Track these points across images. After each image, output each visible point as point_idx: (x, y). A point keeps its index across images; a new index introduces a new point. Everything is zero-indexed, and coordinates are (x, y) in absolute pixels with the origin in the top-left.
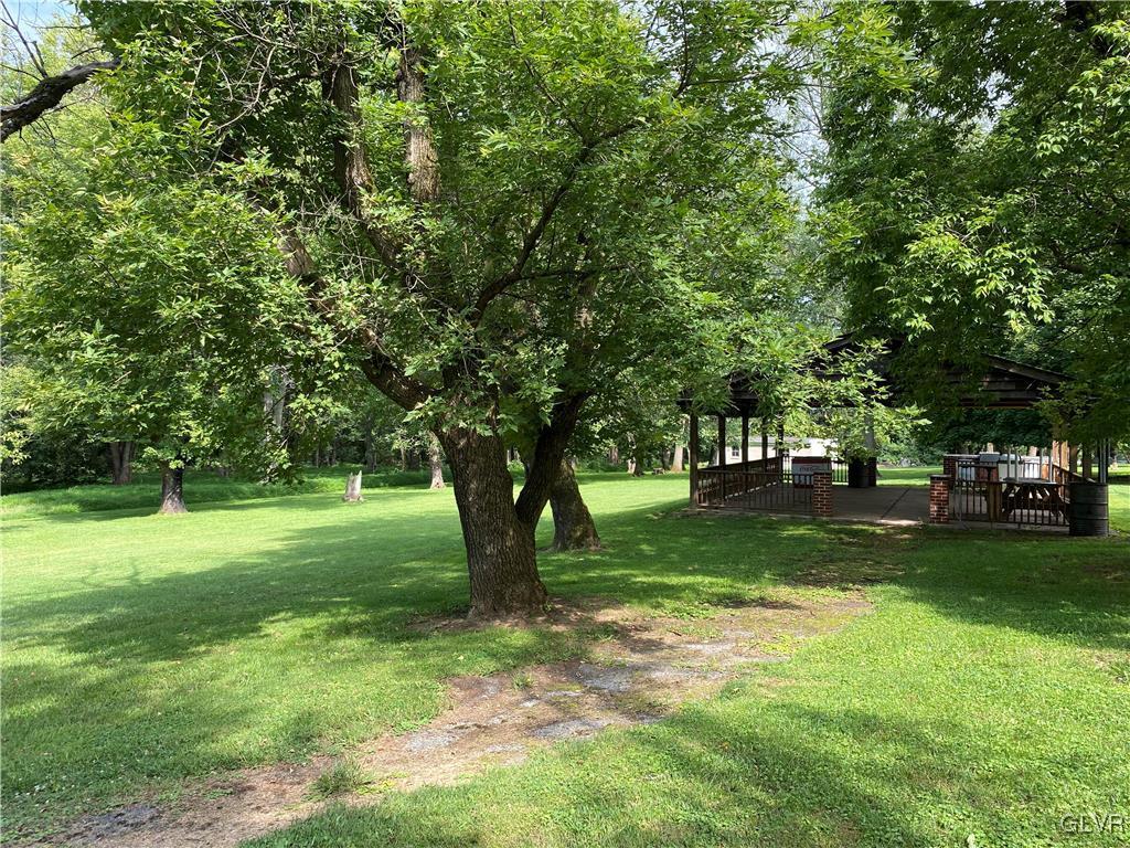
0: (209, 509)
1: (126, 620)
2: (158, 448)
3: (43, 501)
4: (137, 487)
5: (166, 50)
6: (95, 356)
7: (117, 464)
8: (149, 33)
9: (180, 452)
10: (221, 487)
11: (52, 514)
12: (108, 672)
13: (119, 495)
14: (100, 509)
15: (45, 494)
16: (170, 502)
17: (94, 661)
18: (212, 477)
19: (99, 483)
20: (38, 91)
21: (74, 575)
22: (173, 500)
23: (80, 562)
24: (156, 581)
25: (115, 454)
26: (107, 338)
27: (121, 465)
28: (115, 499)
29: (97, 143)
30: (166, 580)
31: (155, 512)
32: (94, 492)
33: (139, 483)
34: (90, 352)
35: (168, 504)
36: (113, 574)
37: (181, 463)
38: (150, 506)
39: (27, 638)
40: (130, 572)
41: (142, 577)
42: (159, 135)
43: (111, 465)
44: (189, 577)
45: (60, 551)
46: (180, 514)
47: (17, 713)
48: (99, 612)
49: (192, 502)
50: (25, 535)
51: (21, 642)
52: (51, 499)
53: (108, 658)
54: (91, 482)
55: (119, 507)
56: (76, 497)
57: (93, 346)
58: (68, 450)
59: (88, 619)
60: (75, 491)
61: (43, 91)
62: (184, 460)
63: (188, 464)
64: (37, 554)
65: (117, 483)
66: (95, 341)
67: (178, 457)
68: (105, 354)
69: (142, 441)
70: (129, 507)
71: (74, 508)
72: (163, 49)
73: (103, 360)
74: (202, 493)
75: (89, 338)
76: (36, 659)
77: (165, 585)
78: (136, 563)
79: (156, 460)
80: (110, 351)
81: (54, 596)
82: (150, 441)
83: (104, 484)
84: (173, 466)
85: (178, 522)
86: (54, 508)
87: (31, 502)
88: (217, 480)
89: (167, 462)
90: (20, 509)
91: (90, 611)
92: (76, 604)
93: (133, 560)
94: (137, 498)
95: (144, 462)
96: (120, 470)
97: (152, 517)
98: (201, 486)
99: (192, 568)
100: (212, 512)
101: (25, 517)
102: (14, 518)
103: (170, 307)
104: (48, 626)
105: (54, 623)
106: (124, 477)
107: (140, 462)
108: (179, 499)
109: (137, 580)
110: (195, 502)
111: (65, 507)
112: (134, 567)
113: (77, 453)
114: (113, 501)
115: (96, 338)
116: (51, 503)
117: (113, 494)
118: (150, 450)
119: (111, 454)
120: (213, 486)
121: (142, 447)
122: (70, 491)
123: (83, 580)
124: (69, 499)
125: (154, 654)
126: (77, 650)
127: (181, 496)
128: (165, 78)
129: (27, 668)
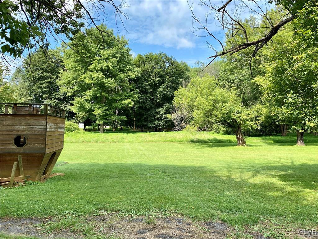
0: (312, 145)
1: (294, 175)
2: (296, 126)
3: (264, 139)
4: (289, 137)
5: (313, 7)
6: (292, 100)
7: (282, 130)
8: (307, 4)
9: (303, 127)
10: (315, 139)
11: (267, 143)
12: (294, 189)
13: (284, 139)
14: (279, 143)
15: (264, 138)
16: (300, 142)
17: (288, 185)
18: (311, 135)
19: (278, 135)
20: (271, 31)
21: (275, 160)
22: (301, 142)
23: (276, 156)
24: (300, 165)
25: (282, 127)
26: (295, 95)
27: (284, 130)
28: (283, 140)
29: (292, 40)
30: (303, 165)
31: (295, 145)
32: (277, 138)
33: (289, 136)
34: (290, 99)
35: (299, 142)
36: (286, 162)
37: (303, 131)
38: (294, 143)
39: (268, 175)
40: (291, 161)
41: (295, 163)
42: (311, 33)
43: (281, 131)
44: (309, 165)
45: (270, 153)
46: (303, 146)
47: (272, 194)
48: (285, 171)
49: (306, 143)
50: (261, 148)
51: (267, 176)
52: (266, 139)
53: (292, 185)
54: (275, 135)
55: (284, 142)
56: (272, 139)
57: (291, 98)
58: (270, 126)
59: (283, 173)
60: (271, 137)
61: (273, 31)
62: (304, 130)
63: (305, 131)
64: (265, 153)
65: (282, 135)
66: (291, 96)
67: (302, 129)
68: (294, 99)
69: (291, 124)
70: (287, 143)
71: (272, 142)
72: (312, 7)
73: (294, 101)
74: (309, 140)
75: (289, 95)
76: (272, 181)
77: (303, 167)
78: (292, 159)
79: (295, 129)
80: (296, 98)
81: (271, 165)
82: (293, 124)
83: (279, 136)
84: (300, 131)
85: (303, 148)
86: (267, 141)
87: (261, 139)
88: (313, 136)
89: (299, 130)
90: (259, 141)
91: (283, 171)
92: (278, 168)
93: (291, 158)
94: (289, 140)
95: (292, 130)
96: (283, 132)
97: (294, 146)
98: (309, 138)
99: (310, 163)
100: (313, 146)
101: (260, 143)
102: (257, 143)
103: (316, 84)
104: (272, 172)
105: (274, 172)
106: (284, 134)
107: (290, 130)
108: (303, 141)
109: (294, 164)
110: (307, 143)
111: (270, 141)
112: (292, 160)
113: (272, 127)
114: (282, 140)
115: (291, 95)
116: (266, 140)
117: (282, 139)
118: (293, 127)
119: (281, 127)
120: (312, 138)
121: (291, 126)
122: (270, 137)
123: (278, 162)
124: (270, 139)
125: (306, 187)
126: (283, 181)
127: (303, 140)
128: (313, 15)
129: (271, 183)
